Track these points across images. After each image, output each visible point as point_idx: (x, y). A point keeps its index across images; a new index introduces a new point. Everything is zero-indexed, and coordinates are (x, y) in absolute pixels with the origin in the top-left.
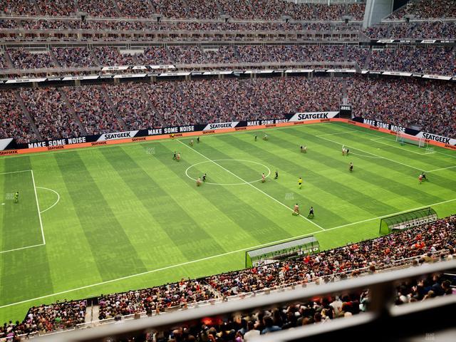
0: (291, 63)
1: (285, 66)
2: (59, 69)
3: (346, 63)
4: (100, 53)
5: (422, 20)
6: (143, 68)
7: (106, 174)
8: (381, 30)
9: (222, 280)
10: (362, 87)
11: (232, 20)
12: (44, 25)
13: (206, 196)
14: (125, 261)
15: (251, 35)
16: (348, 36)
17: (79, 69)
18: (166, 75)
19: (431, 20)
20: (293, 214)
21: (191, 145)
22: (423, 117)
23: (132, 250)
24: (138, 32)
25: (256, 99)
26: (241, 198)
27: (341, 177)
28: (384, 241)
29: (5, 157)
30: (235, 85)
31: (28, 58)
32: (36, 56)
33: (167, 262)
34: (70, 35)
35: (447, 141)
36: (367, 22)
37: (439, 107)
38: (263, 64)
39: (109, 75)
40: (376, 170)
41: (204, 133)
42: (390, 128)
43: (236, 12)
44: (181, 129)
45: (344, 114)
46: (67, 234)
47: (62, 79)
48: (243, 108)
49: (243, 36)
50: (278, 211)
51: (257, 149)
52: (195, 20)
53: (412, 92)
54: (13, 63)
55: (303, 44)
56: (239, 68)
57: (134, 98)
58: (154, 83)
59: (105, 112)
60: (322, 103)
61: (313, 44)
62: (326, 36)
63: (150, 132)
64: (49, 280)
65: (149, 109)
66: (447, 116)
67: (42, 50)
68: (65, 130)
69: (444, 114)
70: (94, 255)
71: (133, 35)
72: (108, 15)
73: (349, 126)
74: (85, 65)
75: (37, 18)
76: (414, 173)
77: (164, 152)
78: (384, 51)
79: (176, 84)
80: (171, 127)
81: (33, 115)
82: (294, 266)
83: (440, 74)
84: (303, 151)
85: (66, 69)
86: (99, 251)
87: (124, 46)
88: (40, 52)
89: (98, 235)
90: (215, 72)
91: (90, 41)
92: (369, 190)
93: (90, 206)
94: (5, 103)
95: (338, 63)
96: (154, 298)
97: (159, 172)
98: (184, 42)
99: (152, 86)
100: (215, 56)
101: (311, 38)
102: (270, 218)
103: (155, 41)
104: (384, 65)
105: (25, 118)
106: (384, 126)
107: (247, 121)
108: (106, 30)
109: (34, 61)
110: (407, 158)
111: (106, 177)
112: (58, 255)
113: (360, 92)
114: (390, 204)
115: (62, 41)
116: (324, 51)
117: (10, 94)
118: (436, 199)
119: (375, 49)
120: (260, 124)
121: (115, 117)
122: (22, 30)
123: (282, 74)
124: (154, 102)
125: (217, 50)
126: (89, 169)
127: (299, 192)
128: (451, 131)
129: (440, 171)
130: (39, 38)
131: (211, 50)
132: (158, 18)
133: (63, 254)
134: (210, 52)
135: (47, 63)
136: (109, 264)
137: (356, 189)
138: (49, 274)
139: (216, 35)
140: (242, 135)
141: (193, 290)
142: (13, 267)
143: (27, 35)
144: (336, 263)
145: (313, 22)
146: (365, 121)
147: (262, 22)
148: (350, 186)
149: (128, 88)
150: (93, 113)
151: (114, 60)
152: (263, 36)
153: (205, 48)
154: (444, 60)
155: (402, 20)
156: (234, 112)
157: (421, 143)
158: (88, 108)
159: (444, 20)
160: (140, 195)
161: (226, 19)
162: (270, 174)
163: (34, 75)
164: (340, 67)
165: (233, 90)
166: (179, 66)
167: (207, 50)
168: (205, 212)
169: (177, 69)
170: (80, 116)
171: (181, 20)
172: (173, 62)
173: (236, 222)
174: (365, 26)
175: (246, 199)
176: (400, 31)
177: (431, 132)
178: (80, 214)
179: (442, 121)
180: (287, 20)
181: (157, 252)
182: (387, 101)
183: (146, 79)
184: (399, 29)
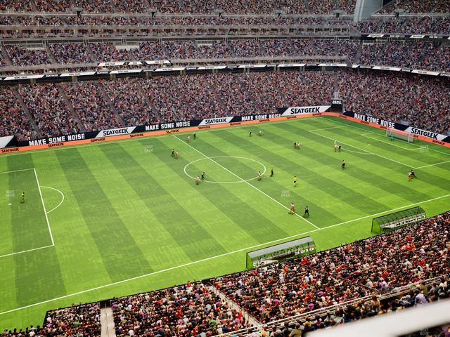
0: (284, 57)
1: (277, 61)
2: (56, 66)
3: (337, 57)
4: (96, 49)
5: (411, 15)
6: (139, 63)
7: (107, 172)
8: (372, 24)
9: (225, 282)
10: (353, 81)
11: (225, 15)
12: (41, 22)
13: (205, 194)
14: (132, 261)
15: (244, 30)
16: (339, 30)
17: (76, 65)
18: (161, 70)
19: (421, 15)
20: (290, 213)
21: (188, 141)
22: (412, 111)
23: (137, 250)
24: (133, 28)
25: (250, 94)
26: (238, 197)
27: (334, 174)
28: (376, 241)
29: (7, 155)
30: (229, 79)
31: (25, 55)
32: (33, 52)
33: (171, 262)
34: (66, 31)
35: (435, 136)
36: (358, 16)
37: (427, 102)
38: (256, 58)
39: (105, 71)
40: (367, 166)
41: (200, 128)
42: (380, 123)
43: (229, 6)
44: (177, 125)
45: (335, 108)
46: (74, 235)
47: (59, 75)
48: (237, 103)
49: (236, 30)
50: (274, 210)
51: (252, 145)
52: (189, 15)
53: (401, 86)
54: (11, 59)
55: (295, 38)
56: (233, 63)
57: (131, 93)
58: (150, 78)
59: (102, 109)
60: (314, 98)
61: (305, 38)
62: (317, 30)
63: (147, 128)
64: (61, 281)
65: (146, 104)
66: (435, 111)
67: (39, 46)
68: (64, 126)
69: (432, 109)
70: (102, 256)
71: (128, 30)
72: (103, 10)
73: (340, 120)
74: (82, 61)
75: (33, 15)
76: (403, 169)
77: (162, 148)
78: (375, 46)
79: (171, 79)
80: (167, 122)
81: (32, 112)
82: (292, 268)
83: (429, 70)
84: (296, 147)
85: (63, 65)
86: (105, 251)
87: (120, 41)
88: (37, 49)
89: (104, 236)
90: (209, 67)
91: (86, 37)
92: (361, 187)
93: (94, 206)
94: (5, 100)
95: (329, 58)
96: (164, 301)
97: (159, 170)
98: (179, 37)
99: (148, 81)
100: (209, 51)
101: (303, 32)
102: (267, 218)
103: (150, 36)
104: (374, 60)
105: (24, 115)
106: (374, 120)
107: (241, 116)
108: (102, 25)
109: (31, 58)
110: (396, 154)
111: (107, 175)
112: (68, 256)
113: (351, 86)
114: (380, 202)
115: (58, 37)
116: (315, 45)
117: (9, 91)
118: (424, 197)
119: (365, 44)
120: (254, 119)
121: (112, 113)
122: (19, 27)
123: (275, 68)
124: (150, 97)
125: (211, 45)
126: (90, 167)
127: (294, 190)
128: (439, 127)
129: (428, 168)
130: (36, 34)
131: (206, 45)
132: (153, 13)
133: (72, 255)
134: (204, 47)
135: (44, 60)
136: (116, 265)
137: (348, 187)
138: (60, 276)
139: (210, 30)
140: (237, 130)
141: (200, 292)
142: (26, 269)
143: (23, 31)
144: (333, 264)
145: (305, 16)
146: (356, 115)
147: (254, 16)
148: (343, 184)
149: (125, 83)
150: (91, 109)
151: (110, 55)
152: (256, 30)
153: (199, 43)
154: (433, 55)
155: (392, 15)
156: (228, 107)
157: (410, 139)
158: (85, 104)
159: (432, 15)
160: (141, 194)
161: (220, 14)
162: (265, 172)
163: (31, 71)
164: (331, 61)
165: (227, 85)
166: (173, 61)
167: (202, 45)
168: (205, 211)
169: (172, 64)
170: (78, 113)
171: (176, 15)
172: (168, 57)
173: (235, 221)
174: (356, 21)
175: (244, 198)
176: (390, 26)
177: (419, 127)
178: (85, 214)
179: (429, 116)
180: (279, 14)
181: (161, 252)
182: (377, 96)
183: (142, 75)
184: (389, 23)
